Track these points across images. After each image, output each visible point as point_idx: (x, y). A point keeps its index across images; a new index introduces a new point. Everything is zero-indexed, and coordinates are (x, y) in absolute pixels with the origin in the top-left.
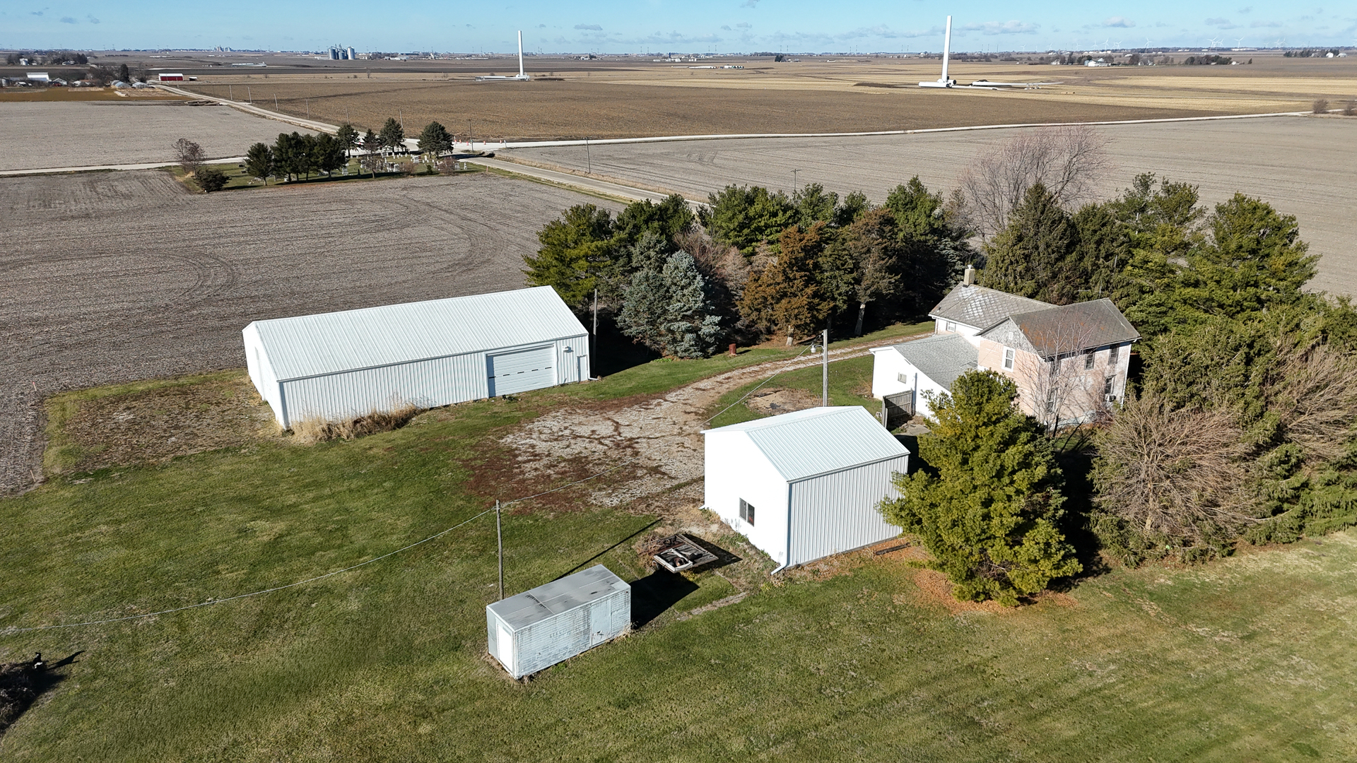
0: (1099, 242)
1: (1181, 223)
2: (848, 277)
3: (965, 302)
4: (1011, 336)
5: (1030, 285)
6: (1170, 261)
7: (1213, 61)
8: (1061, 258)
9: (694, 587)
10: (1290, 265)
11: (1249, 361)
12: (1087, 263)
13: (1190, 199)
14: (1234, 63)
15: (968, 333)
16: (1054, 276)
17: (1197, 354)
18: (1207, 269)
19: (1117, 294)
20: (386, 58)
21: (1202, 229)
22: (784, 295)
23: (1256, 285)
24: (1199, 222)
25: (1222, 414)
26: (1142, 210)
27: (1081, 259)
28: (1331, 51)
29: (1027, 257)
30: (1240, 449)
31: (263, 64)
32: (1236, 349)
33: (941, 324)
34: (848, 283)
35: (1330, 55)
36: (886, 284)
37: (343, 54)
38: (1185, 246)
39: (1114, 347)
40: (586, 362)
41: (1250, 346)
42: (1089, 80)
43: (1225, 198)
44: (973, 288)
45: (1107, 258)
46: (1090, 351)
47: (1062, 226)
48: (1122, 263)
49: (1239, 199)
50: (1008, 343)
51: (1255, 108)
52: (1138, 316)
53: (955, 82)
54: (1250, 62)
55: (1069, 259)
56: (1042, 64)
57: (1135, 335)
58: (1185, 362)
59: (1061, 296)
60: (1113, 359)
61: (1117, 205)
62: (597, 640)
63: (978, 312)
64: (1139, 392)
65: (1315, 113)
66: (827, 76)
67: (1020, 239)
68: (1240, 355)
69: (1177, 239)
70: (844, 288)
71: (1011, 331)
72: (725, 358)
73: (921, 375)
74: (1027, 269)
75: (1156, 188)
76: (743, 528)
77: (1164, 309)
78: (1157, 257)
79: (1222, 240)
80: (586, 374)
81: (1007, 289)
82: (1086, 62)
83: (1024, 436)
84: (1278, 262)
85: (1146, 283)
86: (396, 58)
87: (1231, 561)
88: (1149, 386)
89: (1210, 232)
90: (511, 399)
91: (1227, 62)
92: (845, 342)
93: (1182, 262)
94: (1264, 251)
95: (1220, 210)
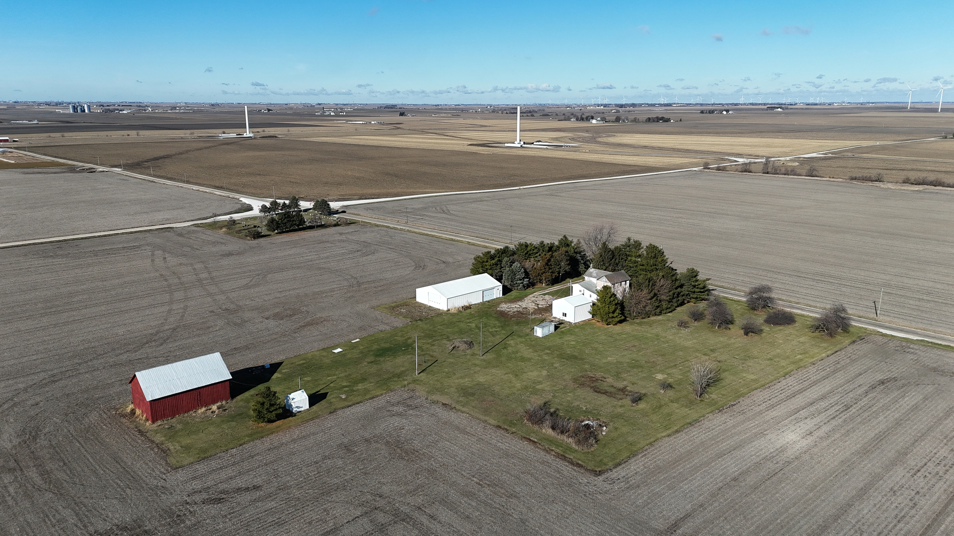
0: (619, 256)
1: (638, 250)
2: (558, 267)
3: (591, 273)
4: (604, 280)
5: (604, 267)
6: (637, 259)
7: (661, 120)
8: (611, 260)
9: (559, 327)
10: (662, 260)
11: (649, 282)
12: (617, 261)
13: (640, 244)
14: (672, 121)
15: (594, 280)
16: (610, 265)
17: (640, 281)
18: (644, 262)
19: (625, 268)
20: (116, 111)
21: (643, 251)
22: (544, 272)
23: (655, 265)
24: (642, 250)
25: (645, 291)
26: (629, 246)
27: (615, 260)
28: (725, 110)
29: (603, 260)
30: (649, 298)
31: (36, 122)
32: (647, 280)
33: (586, 278)
34: (558, 269)
35: (725, 113)
36: (568, 268)
37: (81, 109)
38: (640, 256)
39: (626, 281)
40: (501, 292)
41: (649, 279)
42: (594, 136)
43: (648, 244)
44: (593, 269)
45: (621, 260)
46: (621, 282)
47: (611, 252)
48: (626, 260)
49: (651, 245)
50: (603, 281)
51: (678, 165)
52: (630, 274)
53: (524, 143)
54: (681, 120)
55: (613, 260)
56: (565, 120)
57: (630, 279)
58: (638, 282)
59: (612, 270)
60: (626, 284)
61: (622, 245)
62: (550, 332)
63: (595, 275)
64: (631, 288)
65: (704, 169)
66: (440, 132)
67: (601, 256)
68: (647, 281)
69: (638, 254)
70: (557, 270)
71: (604, 279)
72: (530, 290)
73: (585, 290)
74: (603, 264)
75: (631, 241)
76: (564, 318)
77: (636, 272)
78: (633, 259)
79: (648, 254)
80: (501, 295)
81: (599, 269)
82: (591, 120)
83: (613, 296)
84: (660, 260)
85: (631, 265)
86: (124, 112)
87: (649, 318)
88: (633, 287)
89: (645, 252)
90: (489, 302)
91: (668, 120)
92: (557, 284)
93: (639, 260)
94: (657, 257)
95: (647, 247)
